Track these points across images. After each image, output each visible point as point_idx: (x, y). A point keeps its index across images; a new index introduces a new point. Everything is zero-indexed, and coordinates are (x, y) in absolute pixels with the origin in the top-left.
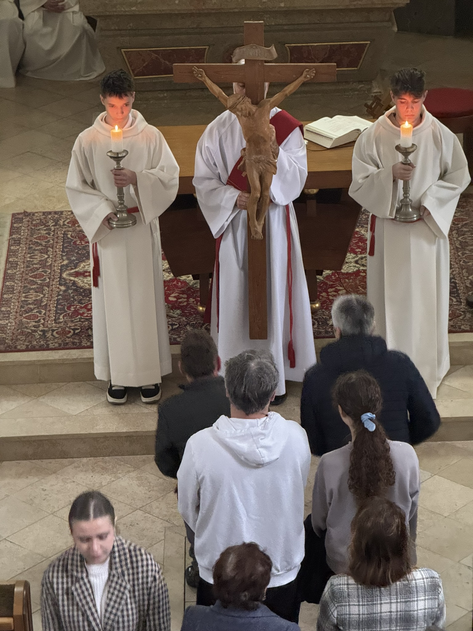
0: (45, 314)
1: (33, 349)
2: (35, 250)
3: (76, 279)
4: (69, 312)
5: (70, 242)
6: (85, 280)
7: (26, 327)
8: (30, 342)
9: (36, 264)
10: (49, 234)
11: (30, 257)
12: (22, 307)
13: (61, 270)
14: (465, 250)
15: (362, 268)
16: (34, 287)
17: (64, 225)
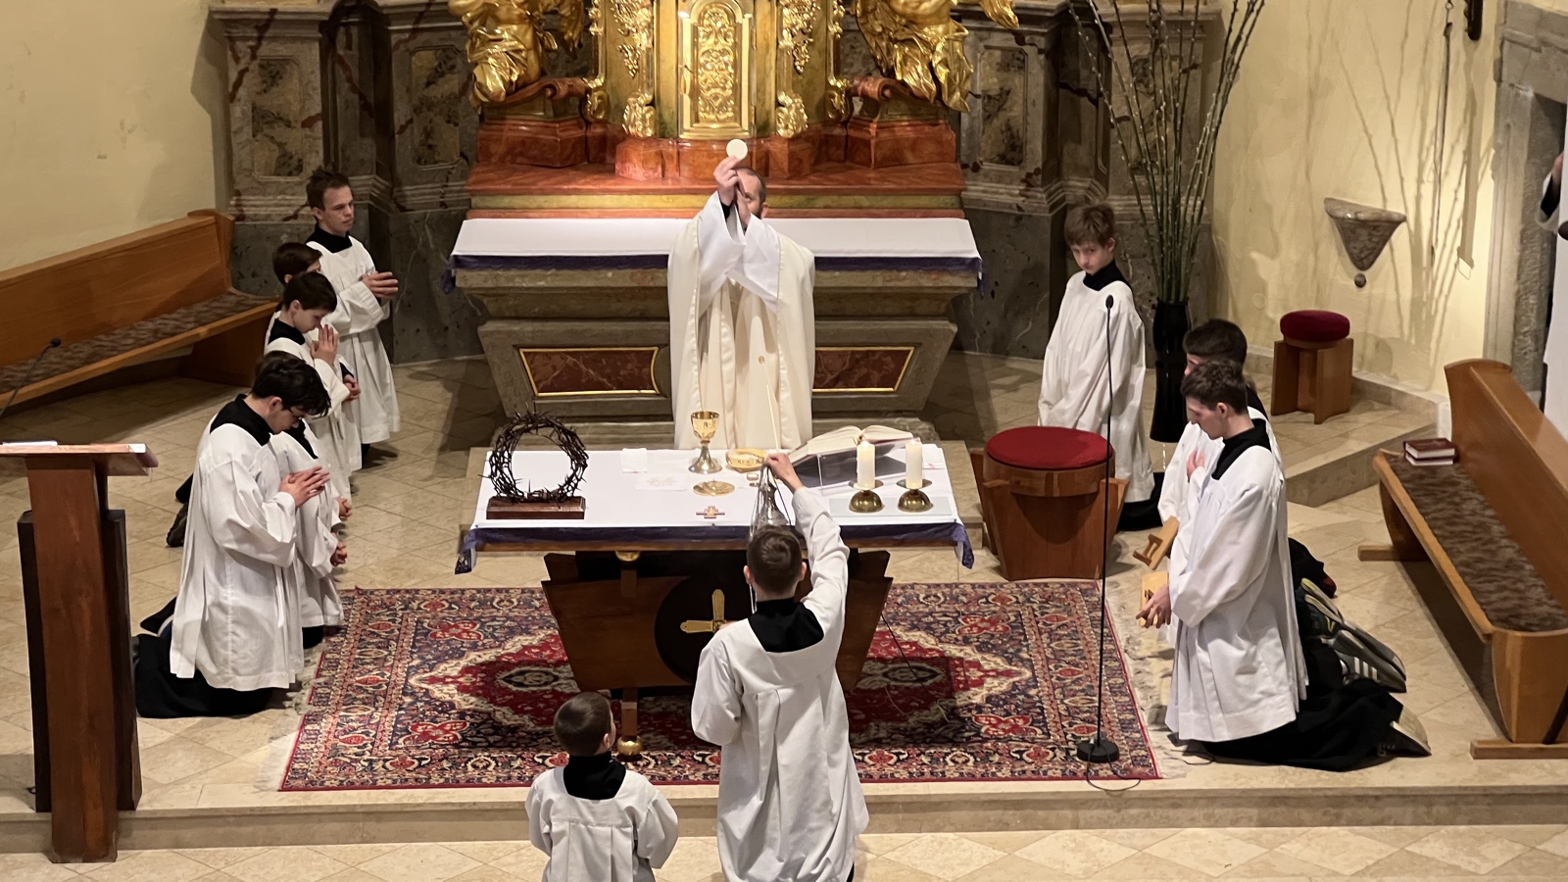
0: (375, 736)
1: (351, 786)
2: (369, 643)
3: (430, 687)
4: (414, 734)
5: (426, 635)
6: (445, 689)
7: (343, 755)
8: (347, 776)
9: (368, 664)
10: (394, 621)
11: (360, 654)
12: (338, 724)
13: (408, 673)
14: (1059, 661)
15: (893, 683)
16: (361, 696)
17: (419, 608)
